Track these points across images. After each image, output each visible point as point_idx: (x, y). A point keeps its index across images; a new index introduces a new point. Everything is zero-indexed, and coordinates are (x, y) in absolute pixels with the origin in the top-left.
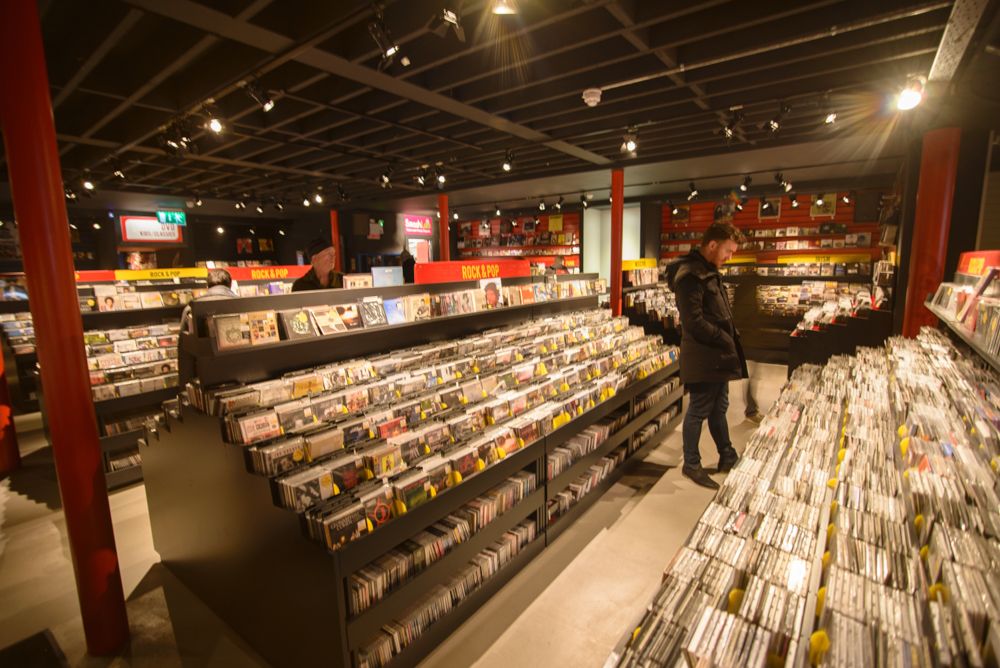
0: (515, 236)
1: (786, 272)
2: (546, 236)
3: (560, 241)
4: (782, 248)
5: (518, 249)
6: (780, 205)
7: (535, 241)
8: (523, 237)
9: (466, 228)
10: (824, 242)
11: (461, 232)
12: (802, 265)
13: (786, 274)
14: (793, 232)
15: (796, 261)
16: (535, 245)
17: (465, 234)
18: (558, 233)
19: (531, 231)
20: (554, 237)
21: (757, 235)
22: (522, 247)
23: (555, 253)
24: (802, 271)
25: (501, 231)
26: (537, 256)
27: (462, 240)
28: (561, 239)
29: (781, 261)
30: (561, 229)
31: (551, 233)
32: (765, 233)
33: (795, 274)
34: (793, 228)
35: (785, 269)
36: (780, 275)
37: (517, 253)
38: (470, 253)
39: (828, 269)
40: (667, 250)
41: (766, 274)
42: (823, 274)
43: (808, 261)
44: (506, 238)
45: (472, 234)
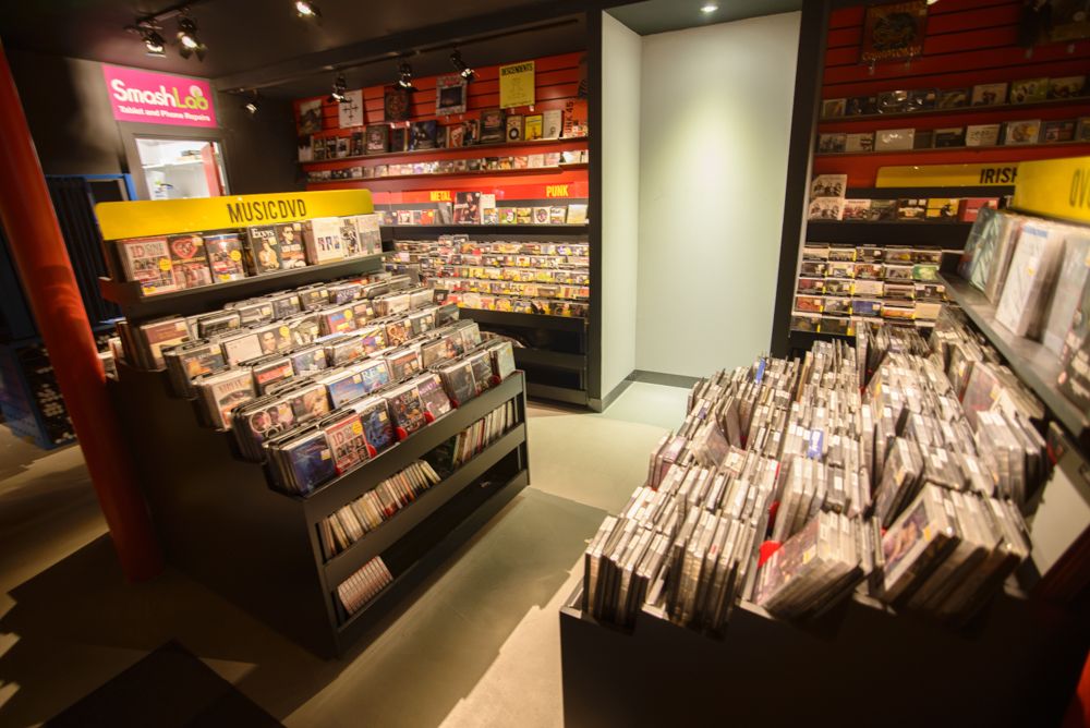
0: (420, 125)
2: (493, 121)
3: (529, 133)
5: (427, 157)
7: (467, 135)
8: (438, 128)
9: (311, 112)
11: (302, 122)
16: (469, 147)
17: (309, 128)
18: (523, 112)
19: (456, 109)
20: (514, 122)
22: (439, 150)
23: (518, 165)
25: (388, 118)
26: (474, 173)
27: (305, 142)
28: (532, 128)
30: (530, 99)
31: (506, 113)
37: (429, 168)
38: (327, 174)
40: (840, 147)
44: (399, 131)
45: (324, 127)
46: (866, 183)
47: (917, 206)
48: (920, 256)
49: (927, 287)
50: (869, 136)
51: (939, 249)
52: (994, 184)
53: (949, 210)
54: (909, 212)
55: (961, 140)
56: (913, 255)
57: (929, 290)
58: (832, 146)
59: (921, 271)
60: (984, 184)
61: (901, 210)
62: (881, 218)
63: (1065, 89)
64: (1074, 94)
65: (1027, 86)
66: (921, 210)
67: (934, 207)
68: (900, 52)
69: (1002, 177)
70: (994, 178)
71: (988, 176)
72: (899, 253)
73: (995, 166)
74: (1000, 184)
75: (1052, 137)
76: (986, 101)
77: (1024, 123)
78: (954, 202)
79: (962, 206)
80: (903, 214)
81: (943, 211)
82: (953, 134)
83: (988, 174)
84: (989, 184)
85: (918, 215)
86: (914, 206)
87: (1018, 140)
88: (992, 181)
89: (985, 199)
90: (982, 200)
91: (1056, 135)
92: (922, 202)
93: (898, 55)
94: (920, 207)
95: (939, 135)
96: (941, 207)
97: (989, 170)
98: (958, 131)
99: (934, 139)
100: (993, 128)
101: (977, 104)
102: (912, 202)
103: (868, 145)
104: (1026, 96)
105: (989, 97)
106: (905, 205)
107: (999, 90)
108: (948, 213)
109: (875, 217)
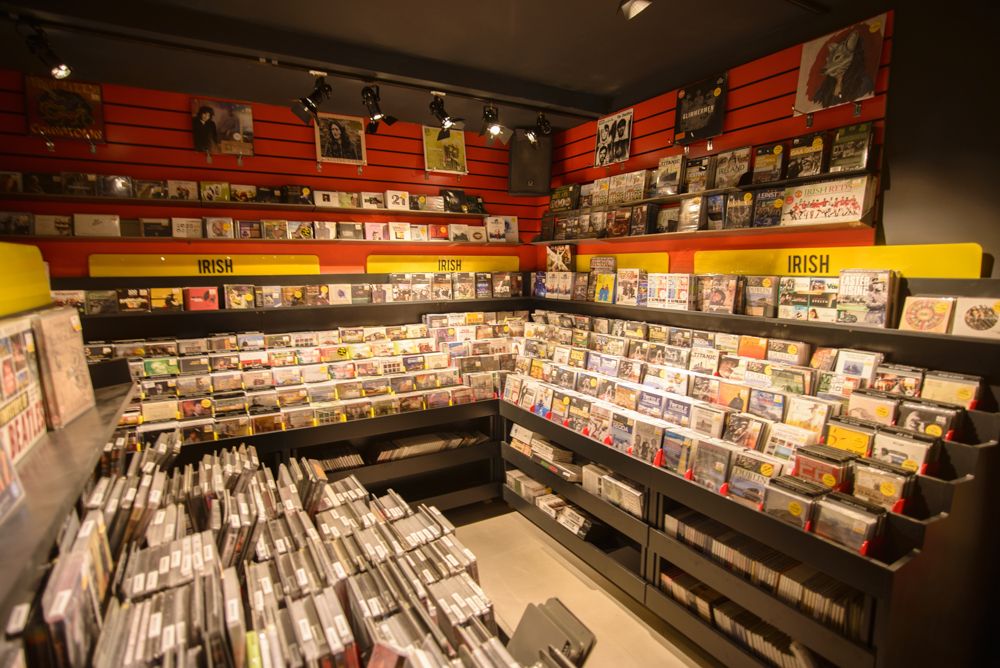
1: (391, 294)
4: (379, 237)
6: (362, 133)
10: (455, 230)
12: (419, 279)
13: (390, 299)
14: (397, 200)
15: (408, 268)
21: (319, 202)
24: (422, 292)
29: (375, 266)
32: (336, 201)
33: (409, 299)
34: (399, 193)
35: (387, 287)
36: (377, 301)
39: (467, 285)
41: (348, 300)
42: (459, 296)
43: (429, 268)
46: (77, 271)
47: (138, 296)
48: (154, 349)
49: (156, 384)
50: (66, 219)
51: (173, 340)
52: (212, 274)
53: (174, 300)
54: (132, 303)
55: (168, 230)
56: (147, 349)
57: (160, 386)
58: (13, 227)
59: (154, 366)
60: (203, 274)
61: (122, 301)
62: (102, 312)
63: (244, 195)
64: (252, 199)
65: (213, 187)
66: (144, 300)
67: (159, 297)
68: (79, 133)
69: (217, 267)
70: (211, 268)
71: (205, 267)
72: (131, 348)
73: (209, 257)
74: (217, 274)
75: (245, 234)
76: (181, 196)
77: (220, 219)
78: (177, 292)
79: (185, 296)
80: (125, 306)
81: (169, 300)
82: (160, 224)
83: (204, 265)
84: (207, 274)
85: (143, 305)
86: (135, 297)
87: (218, 235)
88: (209, 271)
89: (205, 289)
90: (203, 289)
91: (249, 232)
92: (143, 292)
93: (78, 136)
94: (143, 297)
95: (146, 225)
96: (165, 296)
97: (204, 261)
98: (164, 222)
99: (143, 228)
100: (197, 222)
101: (172, 197)
102: (132, 292)
103: (65, 229)
104: (214, 196)
105: (183, 193)
106: (126, 296)
107: (191, 186)
108: (175, 303)
109: (96, 310)
